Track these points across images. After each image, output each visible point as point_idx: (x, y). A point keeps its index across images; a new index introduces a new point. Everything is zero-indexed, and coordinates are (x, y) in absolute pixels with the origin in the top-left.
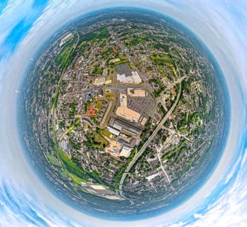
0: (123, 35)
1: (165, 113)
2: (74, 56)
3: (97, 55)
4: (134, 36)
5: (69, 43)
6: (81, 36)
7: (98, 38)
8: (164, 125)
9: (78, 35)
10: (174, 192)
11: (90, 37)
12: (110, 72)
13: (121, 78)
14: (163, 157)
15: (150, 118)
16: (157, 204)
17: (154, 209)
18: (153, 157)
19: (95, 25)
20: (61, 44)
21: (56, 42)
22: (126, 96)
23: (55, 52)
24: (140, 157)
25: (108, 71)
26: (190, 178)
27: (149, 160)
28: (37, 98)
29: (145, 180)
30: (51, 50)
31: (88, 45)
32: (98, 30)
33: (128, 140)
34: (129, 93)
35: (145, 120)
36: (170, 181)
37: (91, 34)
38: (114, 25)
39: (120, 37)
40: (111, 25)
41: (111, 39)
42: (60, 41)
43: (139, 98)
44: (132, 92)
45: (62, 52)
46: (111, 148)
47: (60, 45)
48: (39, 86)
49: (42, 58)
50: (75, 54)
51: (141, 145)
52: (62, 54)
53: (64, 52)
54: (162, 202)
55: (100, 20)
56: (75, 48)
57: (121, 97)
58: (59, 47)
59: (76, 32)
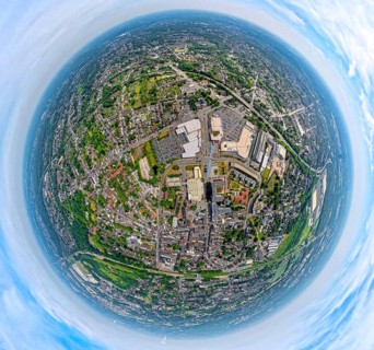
0: (78, 167)
1: (236, 99)
2: (124, 257)
3: (127, 209)
4: (82, 145)
5: (94, 268)
6: (80, 248)
7: (83, 216)
8: (249, 103)
9: (76, 254)
10: (316, 104)
11: (81, 232)
12: (175, 172)
13: (191, 149)
14: (281, 111)
15: (245, 117)
16: (331, 129)
17: (337, 135)
18: (282, 122)
19: (57, 226)
20: (93, 280)
21: (88, 288)
22: (224, 143)
23: (108, 289)
24: (284, 136)
25: (171, 176)
26: (298, 80)
27: (285, 128)
28: (191, 309)
29: (304, 137)
30: (103, 296)
31: (99, 232)
32: (66, 219)
33: (270, 147)
34: (219, 138)
35: (248, 123)
36: (304, 108)
37: (73, 230)
38: (56, 190)
39: (82, 172)
40: (56, 195)
41: (86, 188)
42: (88, 283)
43: (224, 127)
44: (216, 133)
45: (110, 279)
46: (279, 169)
47: (95, 281)
48: (169, 308)
49: (115, 309)
50: (119, 256)
51: (273, 133)
52: (114, 278)
53: (110, 275)
54: (328, 122)
55: (46, 219)
56: (102, 257)
57: (226, 149)
58: (99, 284)
59: (71, 258)
